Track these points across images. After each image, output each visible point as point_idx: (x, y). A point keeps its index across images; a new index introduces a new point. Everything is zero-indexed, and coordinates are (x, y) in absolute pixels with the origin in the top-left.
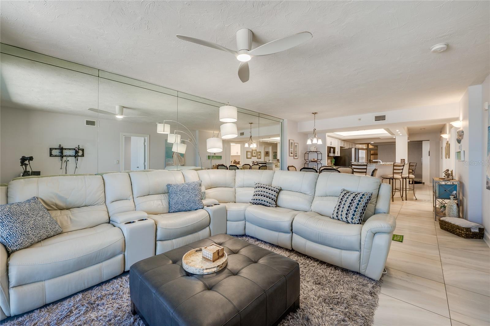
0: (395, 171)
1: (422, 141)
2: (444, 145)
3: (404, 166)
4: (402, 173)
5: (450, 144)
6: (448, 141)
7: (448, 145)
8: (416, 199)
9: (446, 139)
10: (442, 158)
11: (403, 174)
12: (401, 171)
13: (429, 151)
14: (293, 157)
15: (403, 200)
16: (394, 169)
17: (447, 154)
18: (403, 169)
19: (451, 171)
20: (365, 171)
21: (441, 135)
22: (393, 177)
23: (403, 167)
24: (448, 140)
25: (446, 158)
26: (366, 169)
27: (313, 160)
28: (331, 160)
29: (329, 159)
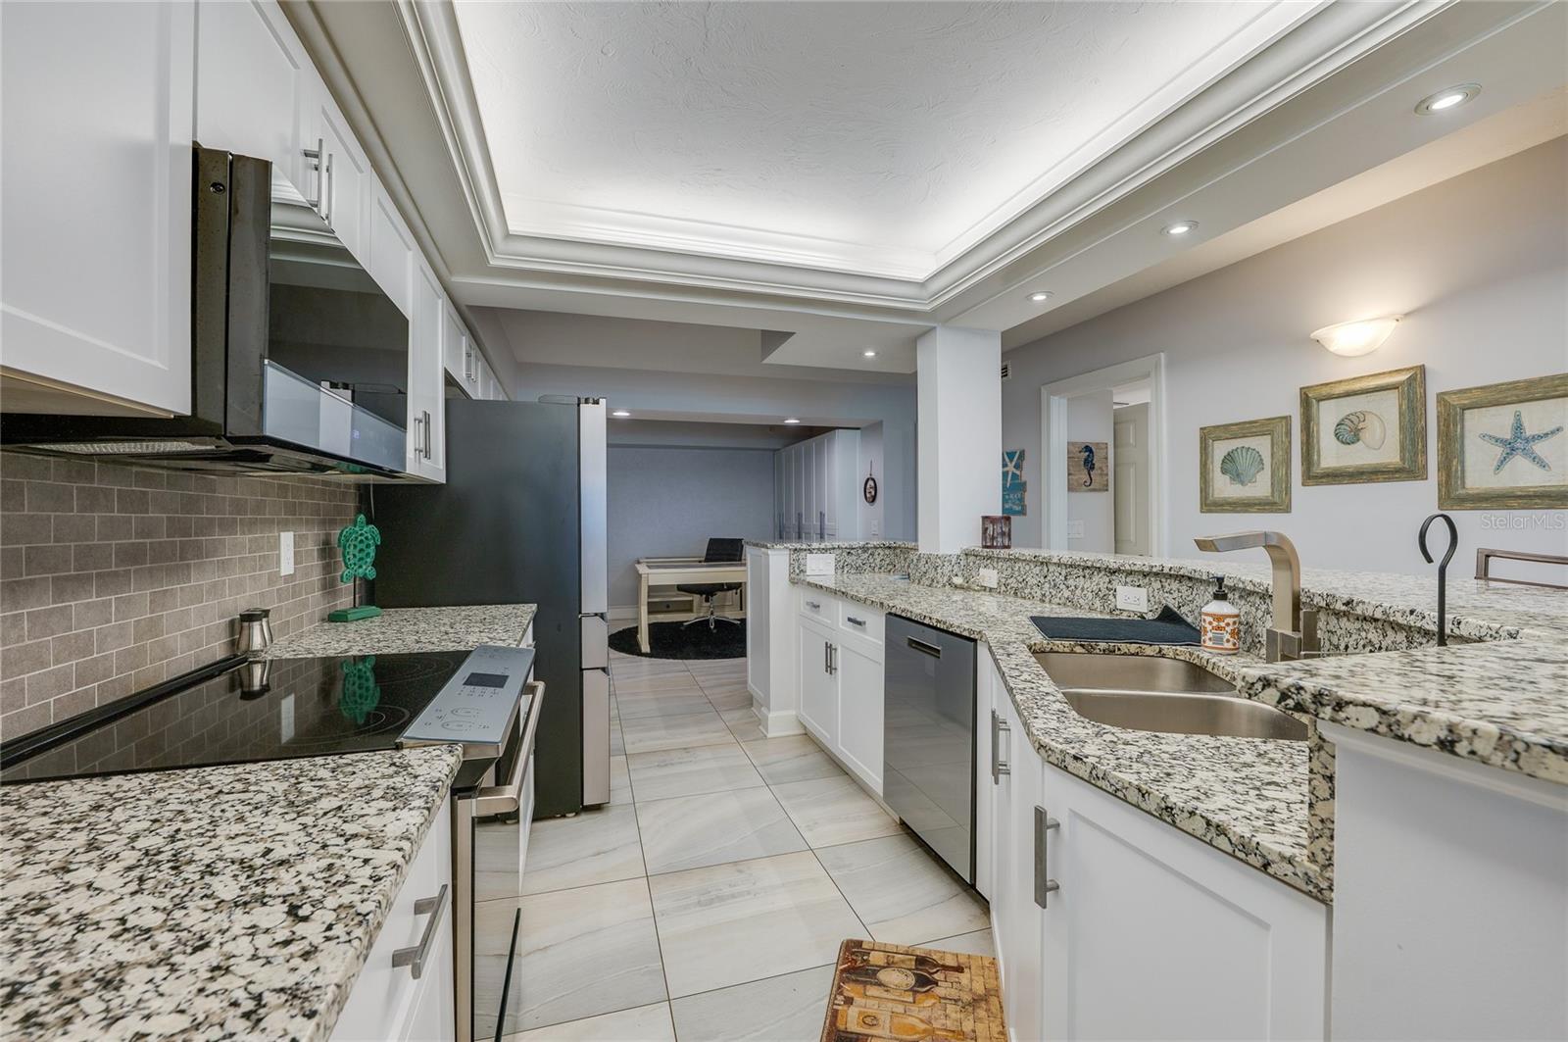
28: (313, 535)
29: (285, 525)
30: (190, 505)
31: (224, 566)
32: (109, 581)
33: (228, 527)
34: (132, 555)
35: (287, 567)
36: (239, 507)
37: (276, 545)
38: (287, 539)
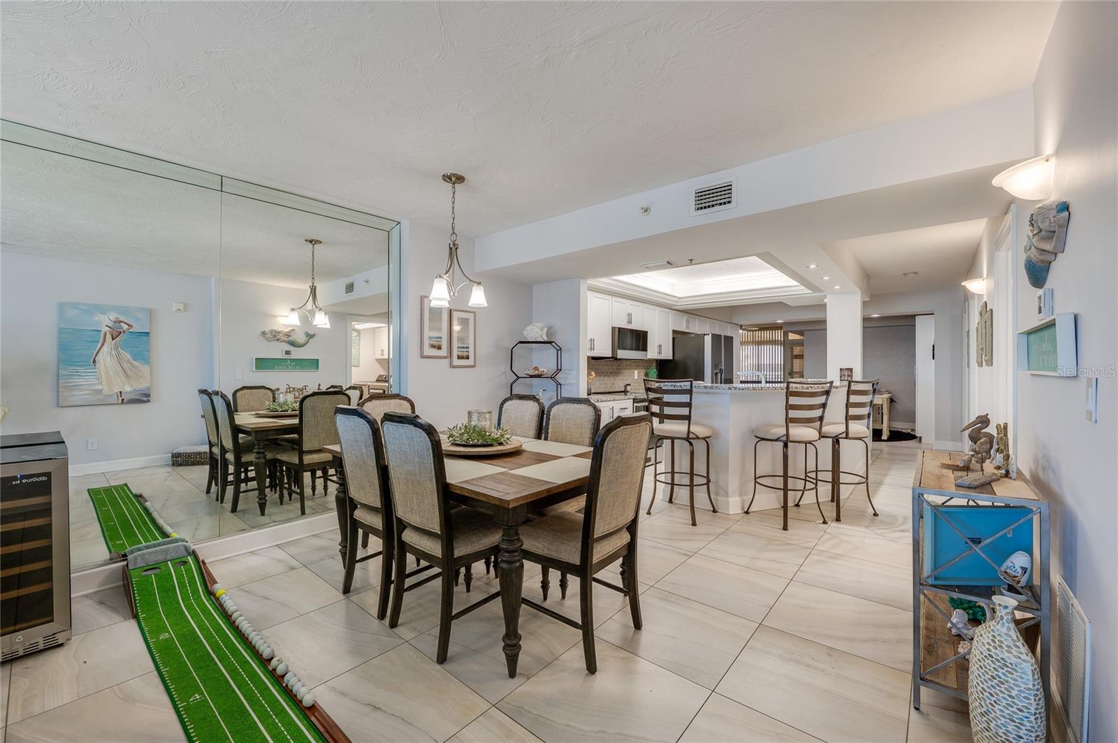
0: (793, 414)
1: (913, 317)
2: (975, 320)
3: (827, 393)
4: (821, 419)
5: (992, 310)
6: (986, 302)
7: (987, 316)
8: (876, 515)
9: (980, 296)
10: (968, 367)
11: (824, 423)
12: (818, 413)
13: (934, 346)
14: (447, 361)
15: (825, 522)
16: (789, 407)
17: (982, 349)
18: (824, 406)
19: (998, 427)
20: (685, 411)
21: (963, 284)
22: (787, 435)
23: (827, 400)
24: (985, 299)
25: (980, 365)
26: (689, 405)
27: (532, 373)
28: (643, 372)
29: (636, 369)
30: (619, 366)
31: (624, 376)
32: (609, 376)
33: (625, 369)
34: (611, 373)
35: (636, 377)
36: (627, 366)
37: (634, 373)
38: (636, 372)
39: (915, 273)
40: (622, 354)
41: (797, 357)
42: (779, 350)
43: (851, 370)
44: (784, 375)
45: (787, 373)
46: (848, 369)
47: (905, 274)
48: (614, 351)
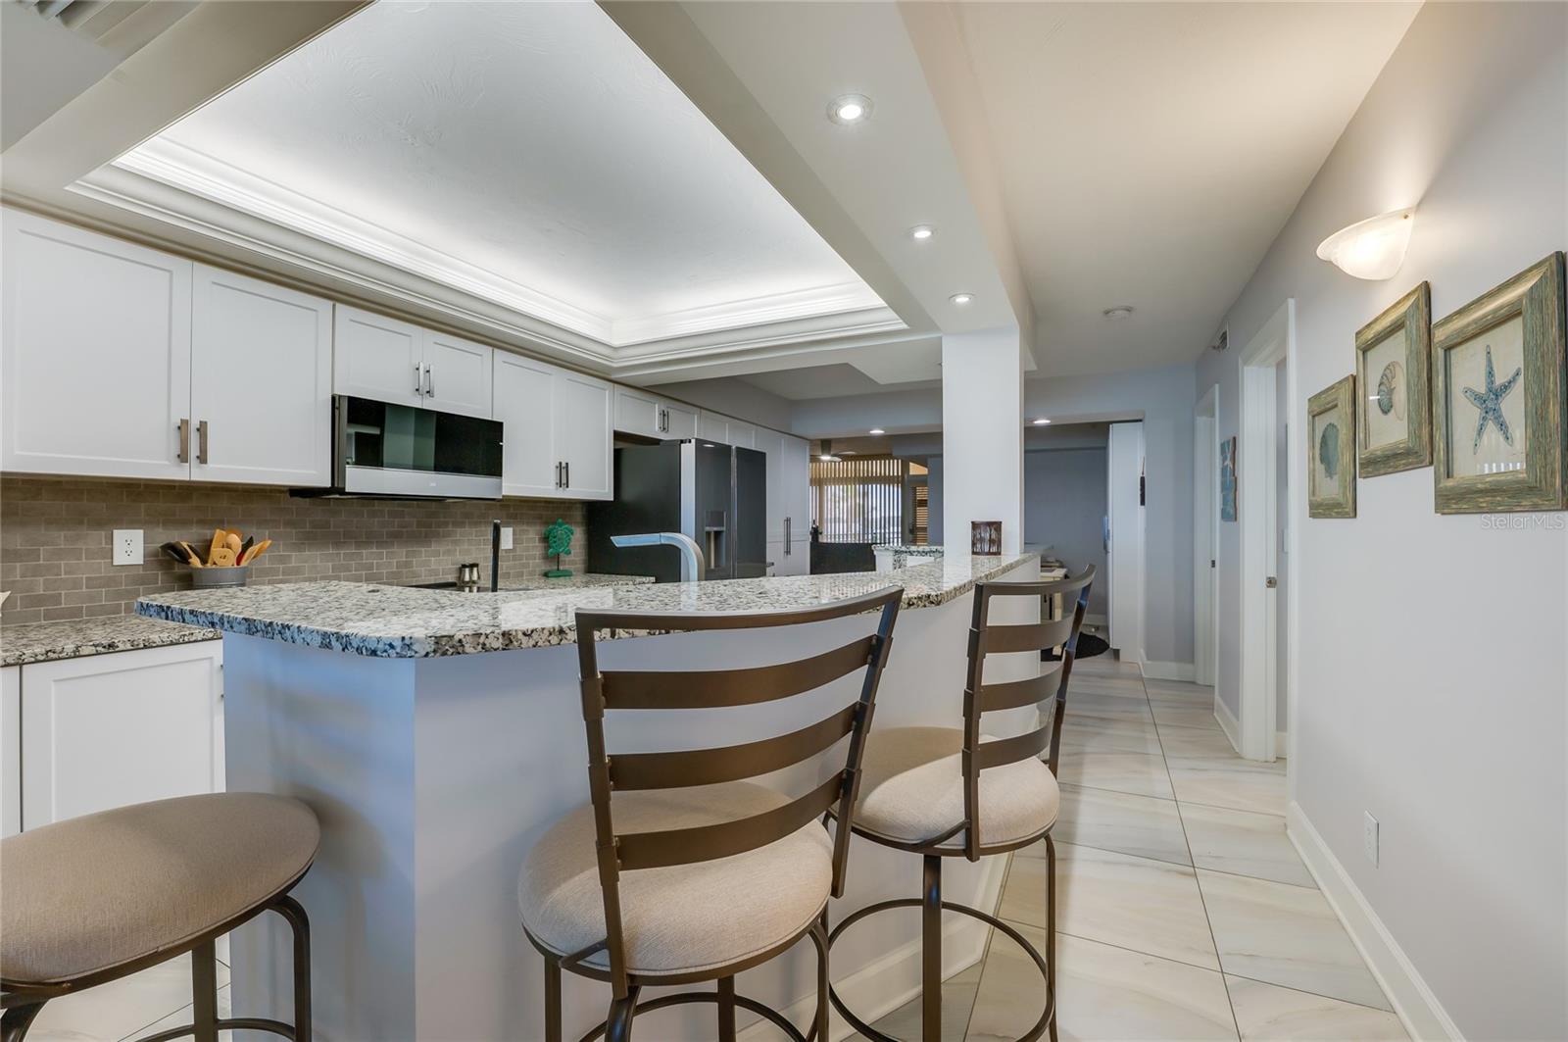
1: (1105, 427)
30: (379, 516)
36: (467, 516)
38: (498, 532)
39: (1129, 310)
40: (361, 479)
41: (923, 503)
42: (895, 492)
43: (996, 526)
44: (902, 533)
45: (907, 531)
46: (990, 524)
47: (1107, 313)
48: (337, 471)
